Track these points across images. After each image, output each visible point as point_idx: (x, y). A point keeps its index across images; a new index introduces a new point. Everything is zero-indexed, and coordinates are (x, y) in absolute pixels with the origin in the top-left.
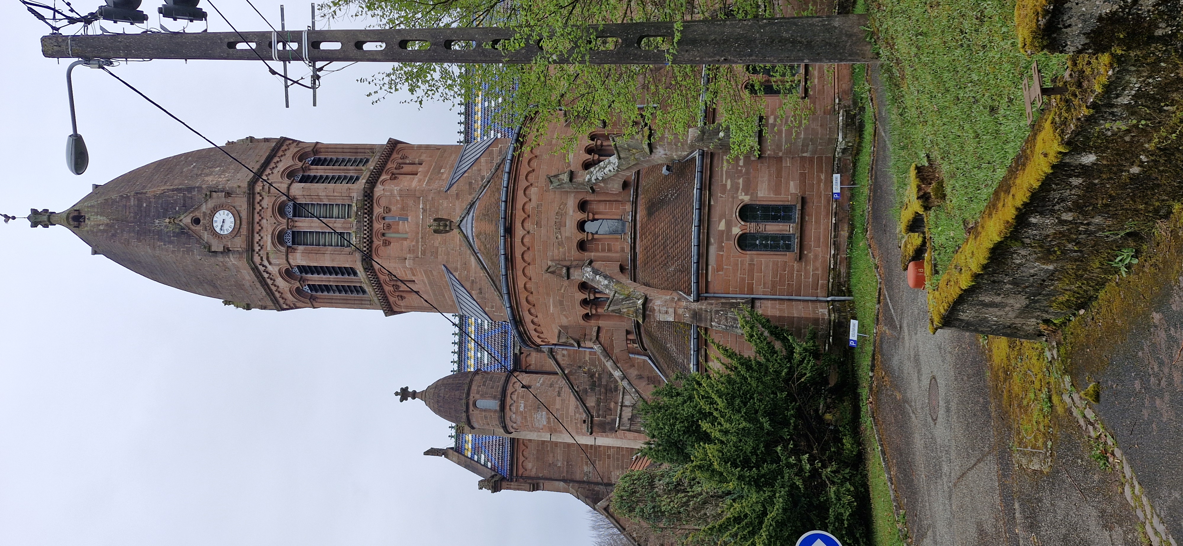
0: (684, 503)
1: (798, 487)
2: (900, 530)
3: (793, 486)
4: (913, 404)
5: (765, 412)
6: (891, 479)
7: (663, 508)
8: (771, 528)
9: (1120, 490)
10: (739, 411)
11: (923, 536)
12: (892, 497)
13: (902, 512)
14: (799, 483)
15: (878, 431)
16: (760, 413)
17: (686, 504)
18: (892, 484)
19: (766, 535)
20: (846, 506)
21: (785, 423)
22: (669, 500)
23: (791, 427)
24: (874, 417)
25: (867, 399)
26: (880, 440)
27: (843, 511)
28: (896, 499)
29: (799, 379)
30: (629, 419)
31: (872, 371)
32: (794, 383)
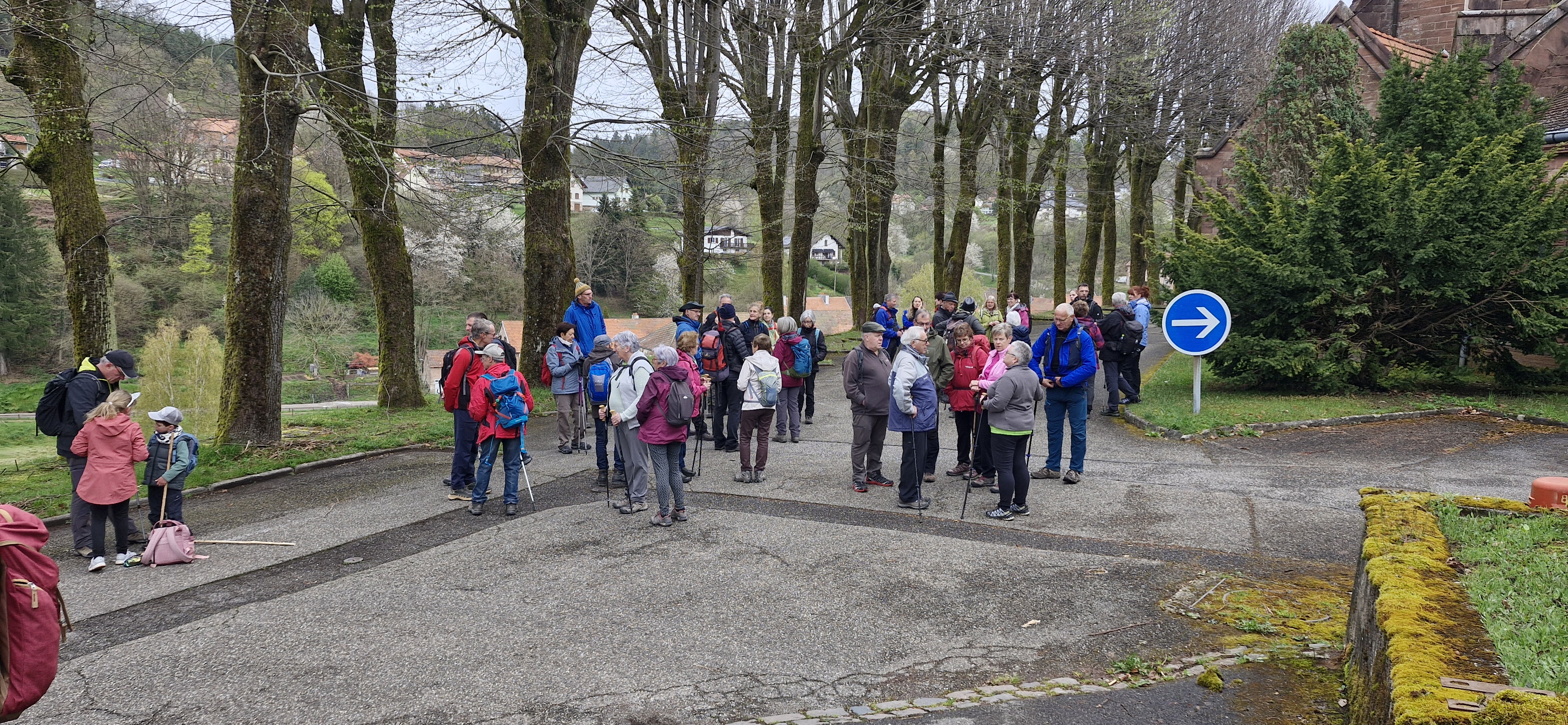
0: (1300, 135)
1: (1314, 298)
2: (1231, 427)
3: (1315, 291)
4: (1420, 467)
5: (1446, 251)
6: (1319, 425)
7: (1291, 104)
8: (1246, 260)
9: (1077, 674)
10: (1445, 210)
11: (1209, 454)
12: (1286, 423)
13: (1260, 433)
14: (1320, 300)
15: (1410, 417)
16: (1444, 243)
17: (1298, 138)
18: (1310, 425)
19: (1234, 253)
20: (1285, 362)
21: (1430, 283)
22: (1304, 111)
23: (1420, 292)
24: (1438, 413)
25: (1475, 407)
26: (1392, 419)
27: (1277, 357)
28: (1281, 427)
29: (1519, 306)
30: (1478, 31)
31: (1527, 419)
32: (1509, 297)
